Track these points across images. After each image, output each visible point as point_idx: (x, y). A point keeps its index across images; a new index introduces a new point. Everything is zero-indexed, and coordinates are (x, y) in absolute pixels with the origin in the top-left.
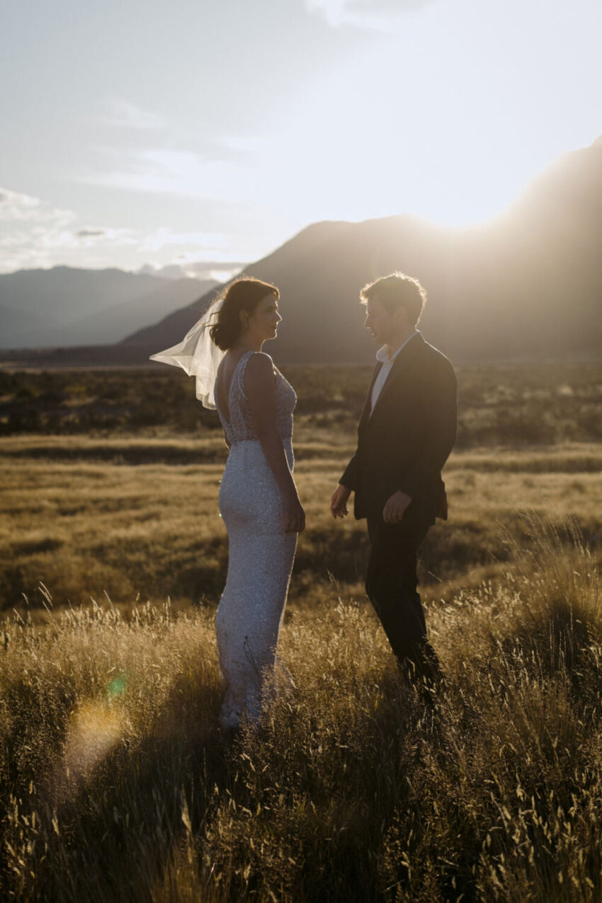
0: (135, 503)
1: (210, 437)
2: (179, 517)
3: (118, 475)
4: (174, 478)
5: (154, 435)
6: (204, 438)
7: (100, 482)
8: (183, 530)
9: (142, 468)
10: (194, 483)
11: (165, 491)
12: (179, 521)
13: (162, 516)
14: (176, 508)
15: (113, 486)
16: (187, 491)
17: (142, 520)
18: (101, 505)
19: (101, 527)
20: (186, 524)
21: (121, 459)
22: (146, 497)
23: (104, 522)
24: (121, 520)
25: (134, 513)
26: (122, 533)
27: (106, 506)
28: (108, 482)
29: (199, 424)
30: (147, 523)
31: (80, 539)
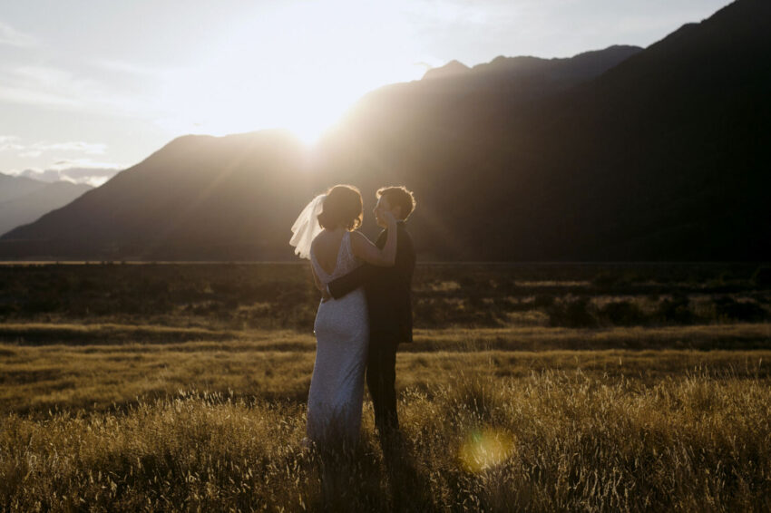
0: (48, 375)
1: (101, 323)
2: (92, 385)
3: (26, 353)
4: (78, 355)
5: (48, 321)
6: (96, 323)
7: (11, 359)
8: (97, 396)
9: (45, 347)
10: (97, 360)
11: (72, 366)
12: (93, 389)
13: (76, 385)
14: (88, 379)
15: (22, 362)
16: (93, 366)
17: (60, 388)
18: (18, 377)
19: (24, 394)
20: (99, 391)
21: (22, 340)
22: (58, 371)
23: (26, 390)
24: (40, 389)
25: (49, 383)
26: (44, 398)
27: (23, 378)
28: (19, 359)
29: (87, 311)
30: (64, 391)
31: (7, 403)
